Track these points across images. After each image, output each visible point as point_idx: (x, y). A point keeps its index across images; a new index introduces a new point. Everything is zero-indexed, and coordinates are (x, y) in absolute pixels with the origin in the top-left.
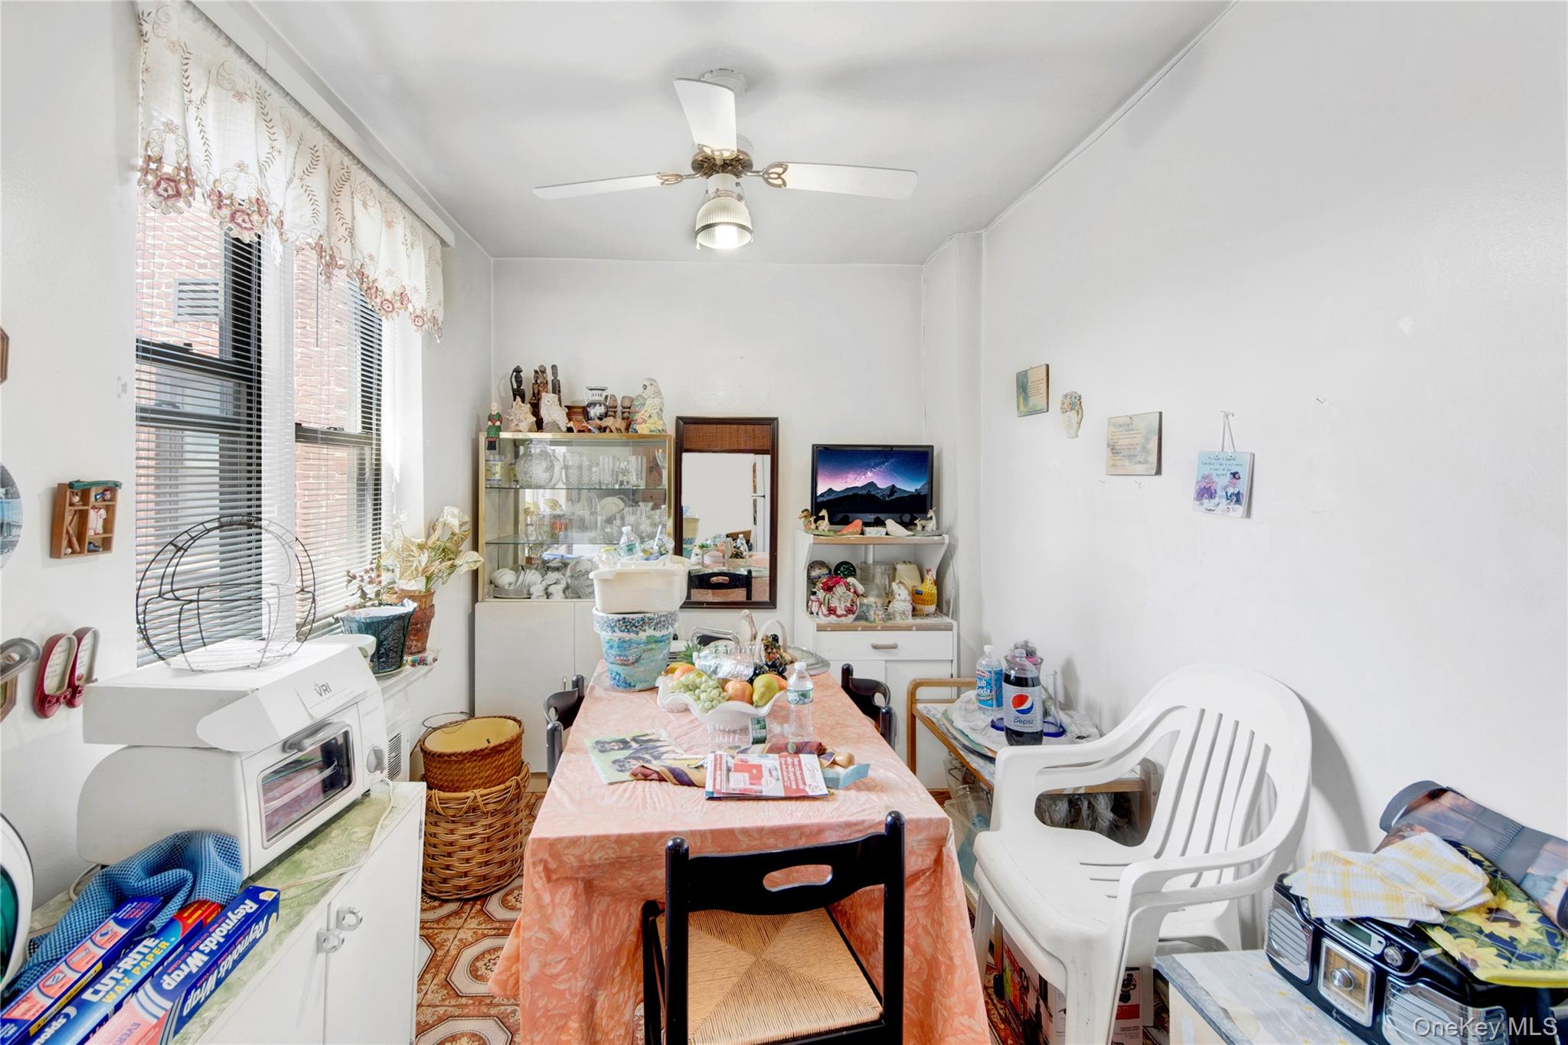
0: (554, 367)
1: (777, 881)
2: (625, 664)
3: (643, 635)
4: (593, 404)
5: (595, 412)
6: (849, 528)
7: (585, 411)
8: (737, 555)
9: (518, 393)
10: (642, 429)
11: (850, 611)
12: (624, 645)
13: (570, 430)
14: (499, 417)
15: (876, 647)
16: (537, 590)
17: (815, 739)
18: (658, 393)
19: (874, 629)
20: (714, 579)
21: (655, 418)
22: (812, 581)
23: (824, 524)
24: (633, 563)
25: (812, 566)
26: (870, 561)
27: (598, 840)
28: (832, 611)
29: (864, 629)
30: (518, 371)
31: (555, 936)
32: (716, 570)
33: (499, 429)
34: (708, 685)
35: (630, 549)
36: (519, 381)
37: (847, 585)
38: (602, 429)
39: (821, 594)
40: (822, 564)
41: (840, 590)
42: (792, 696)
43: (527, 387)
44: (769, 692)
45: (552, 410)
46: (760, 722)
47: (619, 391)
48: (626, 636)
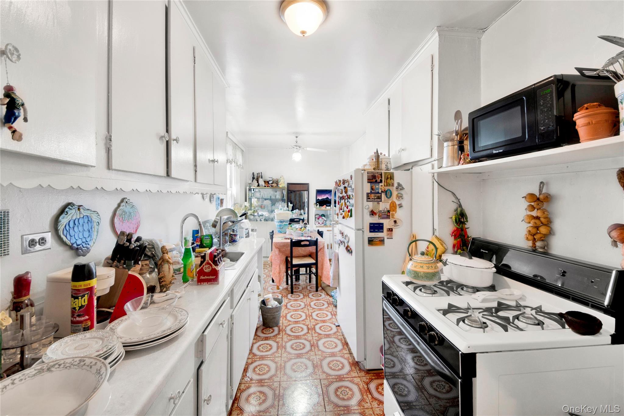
0: (261, 173)
1: (302, 243)
2: (280, 229)
3: (283, 224)
4: (270, 181)
5: (270, 182)
6: (323, 207)
7: (268, 182)
8: (301, 214)
9: (253, 178)
10: (280, 186)
11: (323, 223)
12: (280, 225)
13: (265, 186)
14: (251, 184)
15: (328, 231)
16: (259, 220)
17: (310, 235)
18: (284, 179)
19: (327, 227)
20: (295, 220)
21: (283, 184)
22: (315, 218)
23: (318, 206)
24: (282, 211)
25: (316, 215)
26: (328, 214)
27: (281, 242)
28: (319, 223)
29: (326, 227)
30: (253, 173)
31: (276, 254)
32: (296, 218)
33: (251, 186)
34: (294, 229)
35: (281, 209)
36: (254, 175)
37: (322, 218)
38: (272, 186)
39: (317, 220)
40: (318, 215)
41: (320, 219)
42: (307, 230)
43: (256, 177)
44: (304, 230)
45: (261, 182)
46: (302, 234)
47: (275, 177)
48: (281, 224)
